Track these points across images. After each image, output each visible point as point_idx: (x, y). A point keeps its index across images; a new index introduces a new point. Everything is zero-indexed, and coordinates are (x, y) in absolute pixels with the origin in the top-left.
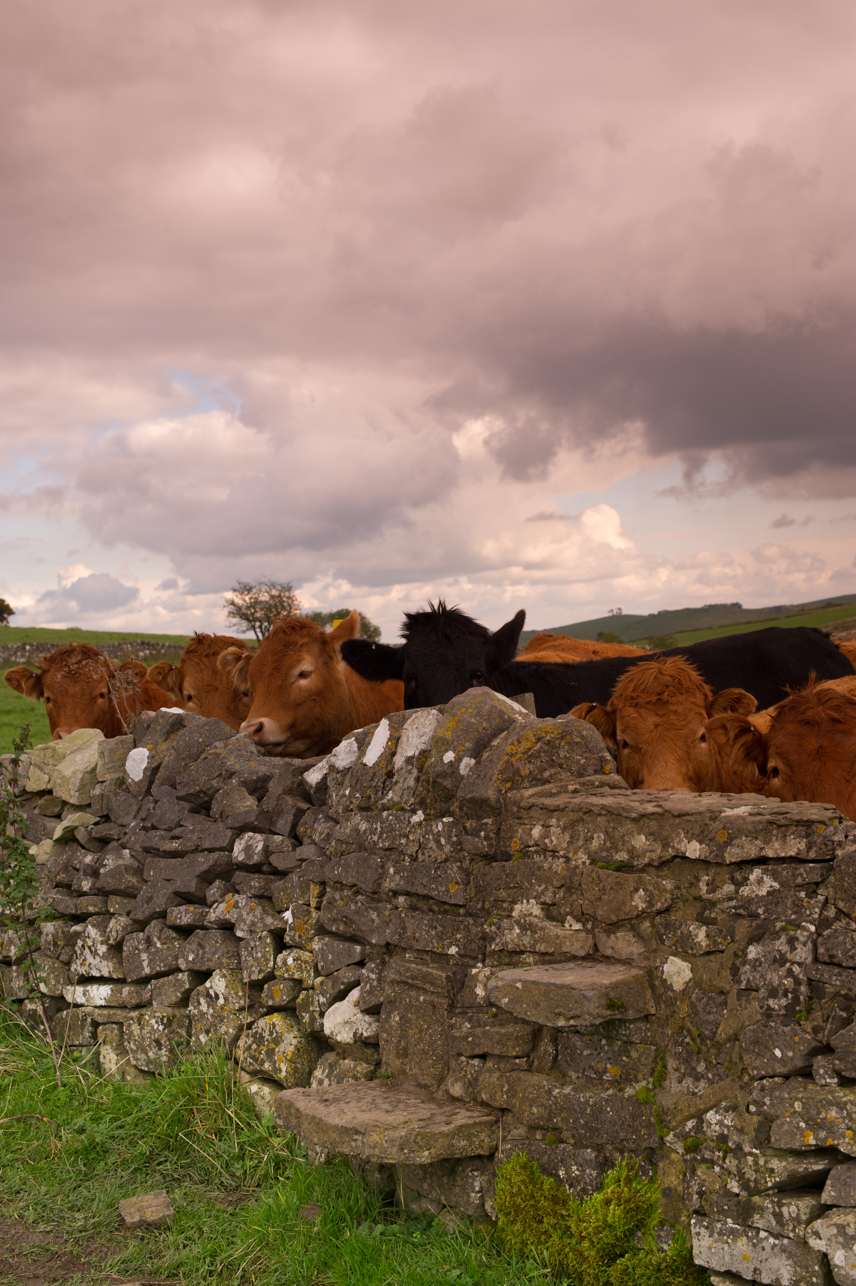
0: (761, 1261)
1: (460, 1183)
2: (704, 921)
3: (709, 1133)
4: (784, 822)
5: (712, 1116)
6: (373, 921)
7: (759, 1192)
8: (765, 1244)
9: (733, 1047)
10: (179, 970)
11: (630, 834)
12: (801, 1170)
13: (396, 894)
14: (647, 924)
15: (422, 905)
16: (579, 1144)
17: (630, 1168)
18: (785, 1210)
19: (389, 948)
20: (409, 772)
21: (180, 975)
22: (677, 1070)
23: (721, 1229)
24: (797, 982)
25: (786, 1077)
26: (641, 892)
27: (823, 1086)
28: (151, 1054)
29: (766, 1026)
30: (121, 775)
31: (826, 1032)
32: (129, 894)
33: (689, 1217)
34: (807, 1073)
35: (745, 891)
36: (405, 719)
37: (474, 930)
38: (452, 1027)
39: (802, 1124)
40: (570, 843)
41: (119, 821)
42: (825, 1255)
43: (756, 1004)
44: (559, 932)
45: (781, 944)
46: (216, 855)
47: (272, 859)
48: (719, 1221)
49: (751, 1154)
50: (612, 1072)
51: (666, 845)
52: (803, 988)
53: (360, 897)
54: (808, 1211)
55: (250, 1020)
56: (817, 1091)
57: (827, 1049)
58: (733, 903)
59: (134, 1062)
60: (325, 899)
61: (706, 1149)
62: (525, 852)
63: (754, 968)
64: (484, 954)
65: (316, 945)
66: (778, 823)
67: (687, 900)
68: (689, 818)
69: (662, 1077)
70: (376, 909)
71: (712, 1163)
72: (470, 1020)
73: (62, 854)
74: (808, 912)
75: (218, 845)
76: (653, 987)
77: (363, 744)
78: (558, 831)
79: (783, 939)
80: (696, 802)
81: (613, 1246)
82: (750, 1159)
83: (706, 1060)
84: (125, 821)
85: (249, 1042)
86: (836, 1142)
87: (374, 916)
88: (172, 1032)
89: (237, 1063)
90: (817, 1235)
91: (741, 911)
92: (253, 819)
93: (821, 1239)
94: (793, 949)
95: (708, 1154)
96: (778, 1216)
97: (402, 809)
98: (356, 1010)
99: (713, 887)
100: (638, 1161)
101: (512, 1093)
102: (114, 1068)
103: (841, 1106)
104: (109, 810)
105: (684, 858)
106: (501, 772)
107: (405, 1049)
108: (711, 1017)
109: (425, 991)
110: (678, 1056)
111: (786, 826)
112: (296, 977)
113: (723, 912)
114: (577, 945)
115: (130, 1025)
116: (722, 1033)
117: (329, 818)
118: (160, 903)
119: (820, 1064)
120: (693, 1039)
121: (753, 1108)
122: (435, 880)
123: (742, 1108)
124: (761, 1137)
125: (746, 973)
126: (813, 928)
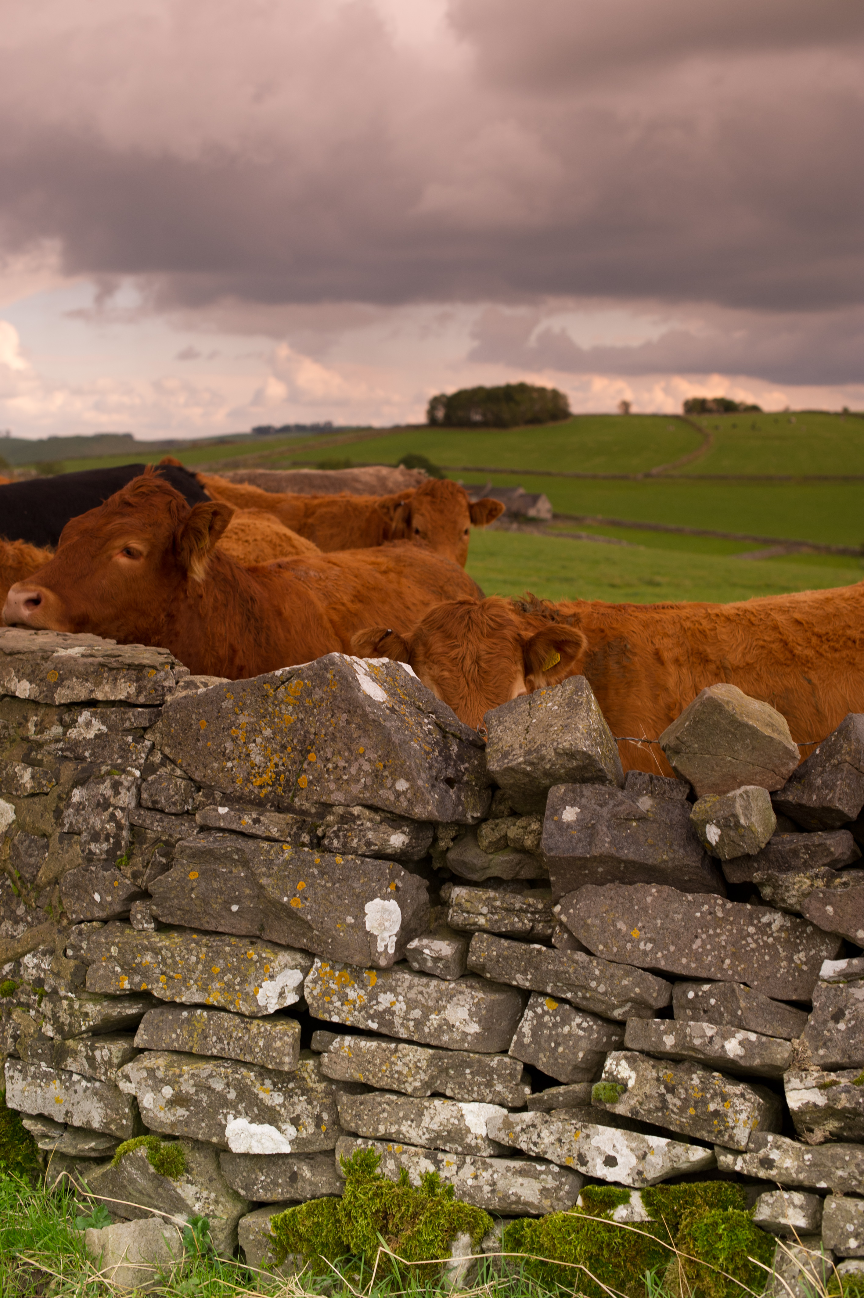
0: (73, 1104)
2: (29, 761)
3: (26, 977)
4: (115, 665)
5: (29, 960)
7: (73, 1036)
8: (77, 1087)
9: (53, 891)
12: (115, 1014)
18: (97, 1053)
23: (34, 1073)
24: (120, 827)
25: (105, 922)
27: (140, 931)
29: (87, 870)
31: (145, 878)
33: (4, 1061)
34: (125, 918)
35: (73, 733)
39: (118, 969)
42: (135, 1098)
43: (77, 848)
45: (105, 789)
48: (32, 1064)
49: (66, 998)
52: (125, 833)
54: (120, 1054)
56: (134, 936)
57: (145, 895)
58: (61, 745)
61: (22, 992)
63: (77, 811)
66: (110, 665)
67: (14, 741)
68: (20, 656)
71: (28, 1006)
74: (134, 757)
79: (108, 783)
80: (30, 641)
82: (65, 1003)
83: (25, 903)
86: (150, 987)
90: (127, 1078)
91: (68, 754)
93: (130, 1082)
94: (117, 793)
95: (23, 998)
96: (91, 1060)
99: (41, 729)
103: (156, 951)
105: (14, 697)
108: (32, 860)
111: (117, 669)
113: (49, 753)
116: (43, 876)
119: (139, 909)
120: (14, 882)
121: (70, 952)
123: (60, 952)
124: (78, 982)
125: (70, 816)
126: (138, 773)
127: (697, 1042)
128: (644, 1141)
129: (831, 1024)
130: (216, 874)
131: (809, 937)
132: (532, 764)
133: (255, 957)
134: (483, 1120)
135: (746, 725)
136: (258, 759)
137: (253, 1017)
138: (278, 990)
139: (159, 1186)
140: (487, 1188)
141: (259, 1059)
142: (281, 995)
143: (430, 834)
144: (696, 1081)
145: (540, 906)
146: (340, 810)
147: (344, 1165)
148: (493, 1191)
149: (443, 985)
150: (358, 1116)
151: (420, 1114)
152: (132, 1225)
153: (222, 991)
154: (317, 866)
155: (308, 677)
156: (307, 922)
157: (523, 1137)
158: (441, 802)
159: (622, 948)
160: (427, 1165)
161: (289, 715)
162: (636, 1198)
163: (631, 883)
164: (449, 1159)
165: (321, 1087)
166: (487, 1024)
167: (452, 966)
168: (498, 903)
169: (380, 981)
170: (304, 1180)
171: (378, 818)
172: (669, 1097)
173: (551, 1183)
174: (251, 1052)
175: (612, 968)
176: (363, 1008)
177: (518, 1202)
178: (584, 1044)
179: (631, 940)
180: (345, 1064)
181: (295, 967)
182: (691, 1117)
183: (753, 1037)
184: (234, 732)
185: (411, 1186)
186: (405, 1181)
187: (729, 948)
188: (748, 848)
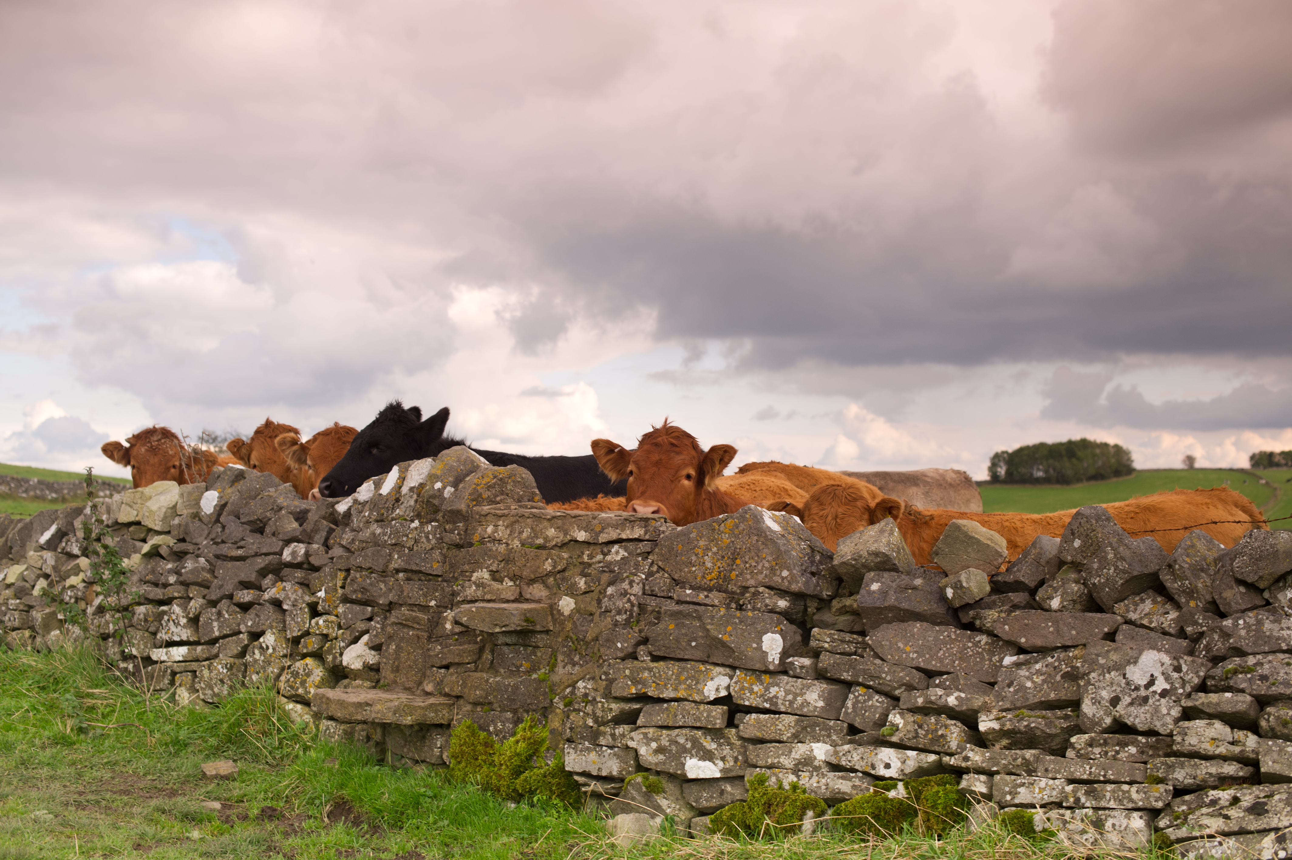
0: (602, 763)
1: (428, 743)
2: (584, 575)
3: (578, 694)
4: (633, 519)
5: (581, 684)
6: (381, 589)
7: (604, 724)
8: (605, 754)
9: (595, 645)
10: (240, 632)
11: (546, 528)
12: (627, 708)
13: (398, 571)
14: (552, 579)
15: (415, 577)
16: (503, 710)
17: (532, 720)
18: (617, 731)
19: (391, 606)
20: (411, 497)
21: (241, 635)
22: (563, 661)
23: (581, 748)
24: (633, 605)
25: (623, 658)
26: (550, 560)
27: (642, 661)
28: (216, 690)
29: (614, 631)
30: (195, 511)
31: (646, 631)
32: (205, 585)
33: (564, 744)
34: (633, 656)
35: (608, 558)
36: (409, 466)
37: (447, 589)
38: (428, 650)
39: (629, 683)
40: (510, 535)
41: (194, 541)
42: (636, 750)
43: (609, 619)
45: (625, 585)
46: (271, 557)
47: (311, 559)
48: (581, 743)
49: (600, 702)
50: (525, 665)
51: (566, 534)
52: (635, 609)
53: (373, 575)
54: (629, 729)
55: (289, 663)
56: (639, 664)
57: (645, 641)
58: (601, 565)
59: (202, 697)
60: (349, 580)
61: (576, 703)
62: (482, 542)
63: (610, 599)
64: (452, 605)
65: (341, 610)
66: (630, 519)
67: (576, 564)
68: (580, 518)
69: (554, 665)
70: (384, 582)
71: (579, 710)
72: (441, 645)
73: (147, 564)
74: (642, 568)
75: (272, 551)
76: (552, 615)
77: (378, 485)
78: (503, 528)
79: (627, 582)
81: (520, 766)
82: (600, 704)
83: (579, 653)
84: (198, 540)
85: (288, 677)
86: (646, 690)
87: (382, 586)
88: (232, 674)
89: (278, 693)
90: (632, 739)
91: (605, 569)
92: (298, 534)
93: (635, 742)
94: (632, 586)
95: (577, 706)
96: (613, 735)
97: (405, 520)
98: (366, 648)
99: (591, 557)
100: (537, 716)
101: (464, 685)
102: (187, 702)
103: (650, 670)
104: (186, 533)
105: (576, 541)
106: (470, 494)
107: (398, 667)
108: (584, 628)
109: (413, 628)
110: (564, 653)
111: (634, 521)
112: (325, 632)
113: (595, 569)
114: (510, 594)
115: (202, 671)
116: (589, 637)
117: (353, 530)
118: (228, 588)
119: (642, 650)
120: (573, 643)
121: (603, 677)
122: (424, 560)
123: (598, 678)
124: (607, 692)
125: (605, 602)
126: (644, 577)
127: (933, 698)
128: (905, 753)
129: (1006, 689)
130: (684, 625)
131: (1000, 648)
132: (855, 560)
133: (703, 669)
134: (823, 752)
135: (973, 538)
136: (709, 565)
137: (701, 702)
138: (716, 687)
139: (648, 800)
140: (824, 787)
141: (703, 725)
142: (717, 690)
143: (802, 603)
144: (933, 720)
145: (860, 639)
146: (752, 590)
147: (749, 782)
148: (827, 789)
149: (805, 682)
150: (758, 756)
151: (790, 752)
152: (632, 816)
153: (685, 689)
154: (738, 618)
155: (737, 518)
156: (731, 648)
157: (844, 758)
158: (806, 583)
159: (900, 657)
160: (792, 778)
161: (726, 539)
162: (900, 785)
163: (907, 621)
164: (805, 775)
165: (738, 742)
166: (828, 702)
167: (810, 671)
168: (836, 637)
169: (771, 681)
170: (727, 792)
171: (773, 592)
172: (919, 730)
173: (858, 783)
174: (700, 720)
175: (894, 668)
176: (762, 696)
177: (839, 793)
178: (879, 710)
179: (906, 653)
180: (752, 729)
181: (725, 675)
182: (930, 739)
183: (963, 695)
184: (697, 550)
185: (784, 789)
186: (781, 787)
187: (958, 655)
188: (968, 600)
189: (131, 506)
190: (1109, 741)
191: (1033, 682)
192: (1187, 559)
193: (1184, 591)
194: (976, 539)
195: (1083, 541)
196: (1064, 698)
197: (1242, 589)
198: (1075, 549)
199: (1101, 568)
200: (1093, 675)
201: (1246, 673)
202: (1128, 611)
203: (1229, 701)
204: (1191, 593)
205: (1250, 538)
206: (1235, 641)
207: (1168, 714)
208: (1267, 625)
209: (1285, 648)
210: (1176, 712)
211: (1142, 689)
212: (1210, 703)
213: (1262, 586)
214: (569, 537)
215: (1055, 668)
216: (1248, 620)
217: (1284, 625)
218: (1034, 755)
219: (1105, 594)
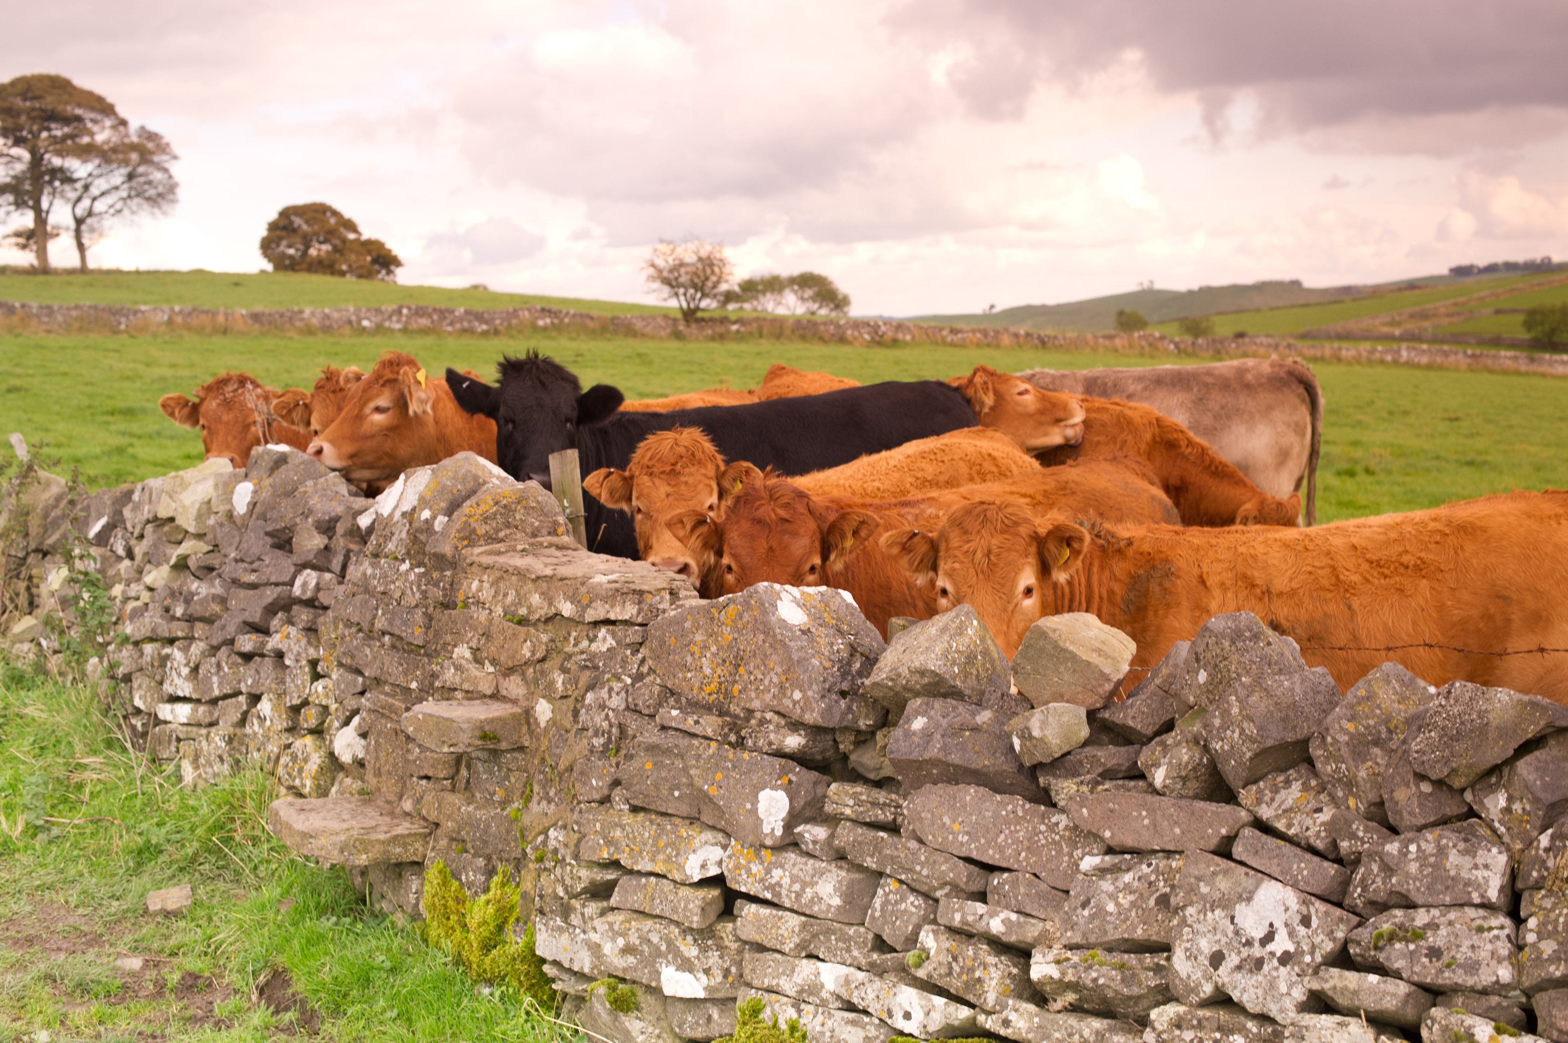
0: (574, 952)
1: (404, 885)
2: (563, 670)
3: (550, 846)
4: (625, 590)
6: (367, 655)
7: (573, 896)
8: (577, 939)
9: (569, 777)
10: (241, 693)
11: (531, 592)
12: (600, 878)
13: (384, 634)
14: (531, 670)
15: (398, 644)
16: (476, 855)
17: (505, 874)
18: (587, 910)
19: (378, 681)
20: (403, 526)
21: (241, 697)
22: (538, 794)
23: (553, 926)
26: (528, 642)
27: (617, 810)
28: (216, 768)
29: (589, 760)
30: (229, 506)
32: (212, 620)
33: (535, 917)
34: (610, 800)
35: (594, 647)
36: (413, 475)
37: (428, 668)
38: (408, 751)
39: (601, 841)
40: (494, 597)
41: (224, 551)
42: (600, 947)
43: (585, 741)
44: (477, 673)
45: (604, 693)
46: (279, 589)
47: (321, 595)
48: (552, 919)
49: (570, 864)
50: (499, 793)
51: (550, 604)
53: (361, 635)
54: (596, 911)
55: (290, 740)
56: (613, 815)
58: (584, 656)
59: (204, 775)
61: (547, 859)
62: (465, 603)
63: (588, 711)
64: (433, 689)
65: (336, 675)
67: (559, 652)
68: (567, 581)
69: (529, 799)
70: (369, 646)
71: (549, 871)
72: (419, 747)
73: (174, 579)
74: (629, 667)
75: (283, 579)
76: (528, 723)
78: (488, 585)
79: (606, 688)
81: (489, 939)
82: (569, 868)
83: (554, 786)
84: (227, 551)
85: (288, 760)
86: (620, 856)
87: (368, 651)
88: (232, 749)
90: (594, 929)
91: (588, 663)
92: (311, 557)
93: (596, 933)
94: (610, 697)
95: (548, 864)
96: (583, 915)
97: (396, 558)
98: (356, 734)
100: (510, 869)
101: (440, 809)
102: (190, 779)
103: (625, 827)
104: (218, 540)
105: (562, 616)
106: (458, 531)
107: (379, 769)
108: (558, 751)
109: (392, 720)
110: (540, 782)
111: (628, 593)
112: (324, 703)
113: (576, 663)
114: (489, 685)
115: (201, 741)
116: (563, 765)
118: (231, 629)
119: (618, 792)
120: (549, 769)
121: (575, 827)
122: (405, 622)
123: (570, 827)
124: (576, 850)
125: (583, 716)
126: (629, 681)
127: (970, 918)
128: (930, 1000)
129: (1079, 911)
130: (663, 765)
131: (1086, 837)
132: (892, 680)
133: (685, 835)
134: (833, 977)
135: (1066, 650)
136: (707, 671)
138: (700, 862)
139: (615, 1020)
140: (828, 1034)
141: (682, 918)
142: (703, 866)
143: (827, 737)
144: (971, 953)
146: (758, 715)
147: (741, 1008)
149: (819, 864)
150: (753, 970)
151: (793, 970)
153: (665, 861)
154: (732, 761)
155: (739, 605)
156: (720, 807)
157: (856, 993)
158: (829, 710)
159: (945, 839)
160: (792, 1013)
161: (727, 634)
163: (956, 783)
164: (808, 1010)
165: (734, 946)
166: (848, 898)
167: (825, 848)
168: (864, 797)
169: (773, 859)
170: (714, 1021)
171: (783, 722)
172: (954, 965)
173: (872, 1032)
174: (677, 912)
175: (936, 855)
176: (762, 880)
178: (912, 920)
179: (953, 833)
180: (750, 927)
181: (716, 844)
182: (965, 982)
183: (1014, 917)
184: (692, 647)
185: (779, 1029)
186: (775, 1026)
187: (1026, 843)
188: (1039, 757)
189: (171, 497)
190: (1205, 1023)
191: (1118, 904)
192: (1350, 727)
193: (1340, 780)
194: (1071, 652)
195: (1209, 675)
196: (1154, 938)
197: (1426, 788)
198: (1200, 686)
199: (1224, 727)
200: (1190, 910)
201: (1408, 941)
202: (1259, 802)
203: (1373, 990)
204: (1350, 784)
205: (1447, 698)
206: (1399, 883)
207: (1289, 994)
208: (1454, 859)
209: (1477, 900)
210: (1299, 994)
211: (1257, 944)
212: (1346, 988)
213: (1457, 784)
214: (553, 610)
215: (1150, 884)
216: (1424, 845)
217: (1479, 861)
218: (1097, 1033)
219: (1231, 769)
